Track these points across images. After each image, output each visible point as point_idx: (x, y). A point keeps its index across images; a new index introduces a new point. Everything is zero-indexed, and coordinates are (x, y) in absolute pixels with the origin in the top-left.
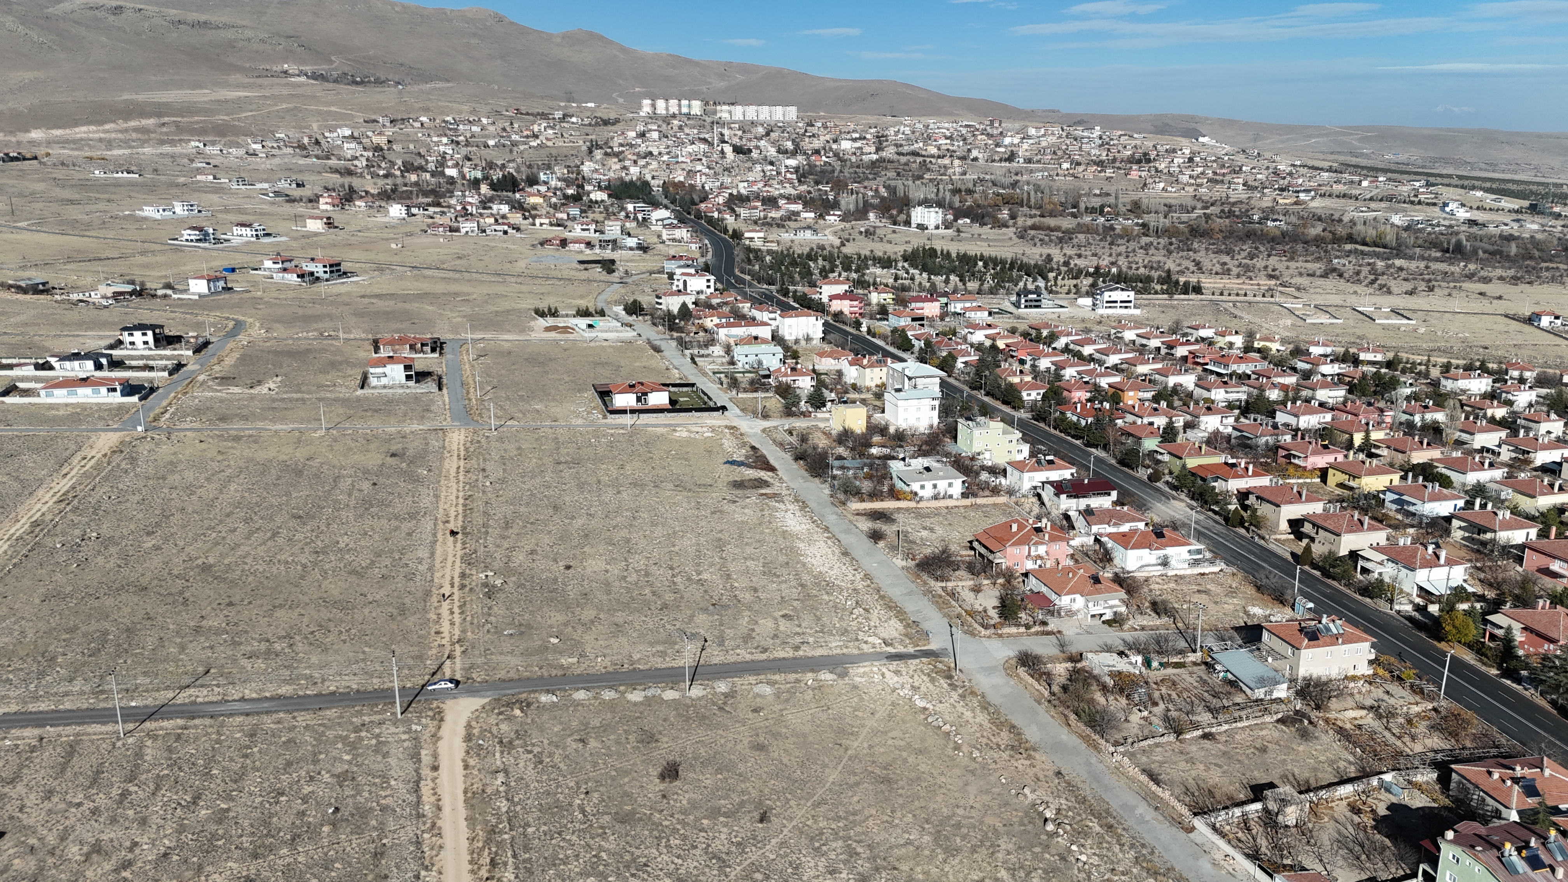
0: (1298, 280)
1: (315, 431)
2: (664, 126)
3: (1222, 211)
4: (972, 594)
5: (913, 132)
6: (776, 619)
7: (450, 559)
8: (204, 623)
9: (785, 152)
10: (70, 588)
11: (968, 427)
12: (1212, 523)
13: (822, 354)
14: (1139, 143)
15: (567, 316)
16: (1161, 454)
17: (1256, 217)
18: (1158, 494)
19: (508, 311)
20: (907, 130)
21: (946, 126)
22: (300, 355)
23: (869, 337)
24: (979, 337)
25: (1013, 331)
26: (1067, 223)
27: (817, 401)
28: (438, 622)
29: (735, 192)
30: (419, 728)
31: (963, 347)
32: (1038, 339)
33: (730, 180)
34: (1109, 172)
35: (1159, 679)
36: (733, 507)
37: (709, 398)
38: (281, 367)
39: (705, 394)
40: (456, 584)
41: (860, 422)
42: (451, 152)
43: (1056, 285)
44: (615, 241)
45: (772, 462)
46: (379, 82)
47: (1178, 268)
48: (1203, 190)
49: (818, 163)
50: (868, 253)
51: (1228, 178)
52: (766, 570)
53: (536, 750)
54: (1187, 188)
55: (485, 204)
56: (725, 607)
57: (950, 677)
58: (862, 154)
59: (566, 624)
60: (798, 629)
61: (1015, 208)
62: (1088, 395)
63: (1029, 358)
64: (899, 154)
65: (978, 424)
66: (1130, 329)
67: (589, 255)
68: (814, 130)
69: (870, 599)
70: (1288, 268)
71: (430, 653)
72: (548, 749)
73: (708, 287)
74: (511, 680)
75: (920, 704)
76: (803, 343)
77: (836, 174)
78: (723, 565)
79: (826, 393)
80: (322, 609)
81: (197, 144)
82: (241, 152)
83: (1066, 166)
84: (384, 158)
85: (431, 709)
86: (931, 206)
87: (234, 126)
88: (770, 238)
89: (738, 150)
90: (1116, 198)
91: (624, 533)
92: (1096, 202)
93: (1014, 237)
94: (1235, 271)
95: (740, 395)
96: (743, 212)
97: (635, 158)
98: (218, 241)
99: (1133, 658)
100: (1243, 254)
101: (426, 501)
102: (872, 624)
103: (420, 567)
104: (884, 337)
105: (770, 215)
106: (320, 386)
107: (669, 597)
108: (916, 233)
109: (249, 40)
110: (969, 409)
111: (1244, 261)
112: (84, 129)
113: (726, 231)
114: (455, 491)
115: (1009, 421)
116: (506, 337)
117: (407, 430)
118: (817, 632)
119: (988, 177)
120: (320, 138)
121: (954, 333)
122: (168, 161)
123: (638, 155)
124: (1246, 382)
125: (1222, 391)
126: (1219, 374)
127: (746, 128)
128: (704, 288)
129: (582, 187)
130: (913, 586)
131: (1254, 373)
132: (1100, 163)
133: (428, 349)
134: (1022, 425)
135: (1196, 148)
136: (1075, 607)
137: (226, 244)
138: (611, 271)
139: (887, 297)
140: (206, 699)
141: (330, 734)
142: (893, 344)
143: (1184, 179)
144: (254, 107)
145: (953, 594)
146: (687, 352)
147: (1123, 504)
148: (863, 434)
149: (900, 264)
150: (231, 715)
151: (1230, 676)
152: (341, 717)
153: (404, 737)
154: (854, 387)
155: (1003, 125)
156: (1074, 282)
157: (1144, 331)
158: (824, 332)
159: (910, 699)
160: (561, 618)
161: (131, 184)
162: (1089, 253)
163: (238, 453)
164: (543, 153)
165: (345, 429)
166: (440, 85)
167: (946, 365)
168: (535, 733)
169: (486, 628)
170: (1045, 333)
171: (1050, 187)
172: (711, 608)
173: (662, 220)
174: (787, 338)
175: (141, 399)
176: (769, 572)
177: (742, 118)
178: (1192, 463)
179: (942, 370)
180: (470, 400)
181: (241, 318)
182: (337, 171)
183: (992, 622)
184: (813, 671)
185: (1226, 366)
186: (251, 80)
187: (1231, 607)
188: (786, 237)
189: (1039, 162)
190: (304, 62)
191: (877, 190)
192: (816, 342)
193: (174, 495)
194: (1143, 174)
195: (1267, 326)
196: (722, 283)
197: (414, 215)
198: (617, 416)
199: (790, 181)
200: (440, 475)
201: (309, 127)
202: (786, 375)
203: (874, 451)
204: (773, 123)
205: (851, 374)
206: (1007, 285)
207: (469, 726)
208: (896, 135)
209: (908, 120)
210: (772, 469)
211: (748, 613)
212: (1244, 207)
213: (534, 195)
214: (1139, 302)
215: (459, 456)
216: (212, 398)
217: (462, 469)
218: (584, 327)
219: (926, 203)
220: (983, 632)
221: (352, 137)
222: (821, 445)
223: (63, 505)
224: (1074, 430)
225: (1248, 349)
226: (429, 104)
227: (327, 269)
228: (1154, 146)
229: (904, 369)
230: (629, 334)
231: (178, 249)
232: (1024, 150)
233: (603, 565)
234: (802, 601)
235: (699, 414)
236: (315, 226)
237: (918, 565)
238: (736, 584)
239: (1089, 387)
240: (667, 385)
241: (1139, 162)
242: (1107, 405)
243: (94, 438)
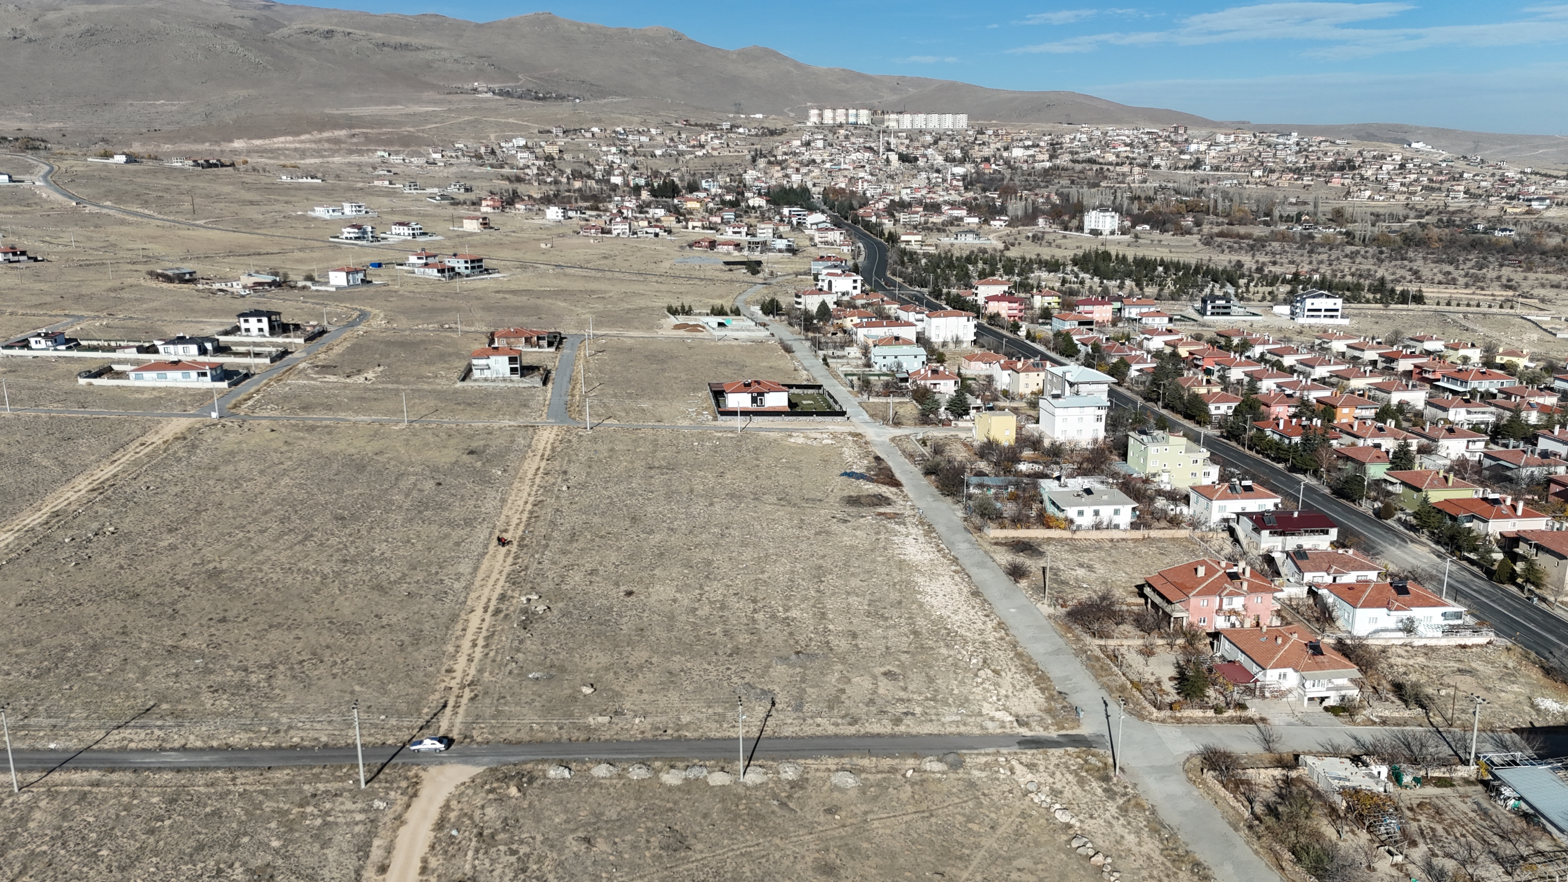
0: (1542, 292)
1: (397, 423)
2: (830, 135)
3: (1440, 220)
4: (1141, 659)
5: (1090, 140)
6: (875, 677)
7: (494, 576)
8: (184, 643)
9: (953, 160)
10: (55, 591)
11: (1142, 442)
12: (1469, 576)
13: (971, 358)
14: (1341, 149)
15: (700, 314)
16: (1392, 484)
17: (1480, 227)
18: (1390, 536)
19: (641, 309)
20: (1084, 138)
21: (1126, 133)
22: (409, 346)
23: (1028, 342)
24: (1157, 343)
25: (1198, 338)
26: (1259, 231)
27: (959, 408)
28: (454, 657)
29: (897, 199)
30: (382, 805)
31: (1138, 353)
32: (1228, 347)
33: (892, 187)
34: (1307, 180)
35: (1415, 802)
36: (843, 527)
37: (836, 402)
38: (388, 356)
39: (832, 397)
40: (491, 608)
41: (1007, 433)
42: (618, 161)
43: (1248, 291)
44: (764, 243)
45: (898, 476)
46: (561, 98)
47: (1393, 277)
48: (1416, 199)
49: (987, 171)
50: (1034, 257)
51: (1446, 185)
52: (872, 609)
53: (524, 850)
54: (1397, 197)
55: (642, 208)
56: (812, 656)
57: (1106, 779)
58: (1035, 161)
59: (607, 669)
60: (902, 694)
61: (1200, 215)
62: (1292, 410)
63: (1217, 368)
64: (1073, 161)
65: (1154, 439)
66: (1339, 338)
67: (736, 256)
68: (985, 138)
69: (1003, 657)
70: (1525, 279)
71: (431, 697)
72: (541, 849)
73: (855, 288)
74: (519, 743)
75: (1063, 817)
76: (951, 346)
77: (1005, 182)
78: (819, 601)
79: (970, 399)
80: (325, 632)
81: (383, 153)
82: (422, 161)
83: (1257, 173)
84: (555, 167)
85: (407, 778)
86: (1107, 211)
87: (418, 137)
88: (928, 242)
89: (903, 158)
90: (1316, 206)
91: (707, 553)
92: (1293, 211)
93: (1199, 244)
94: (1462, 281)
95: (872, 400)
96: (902, 217)
97: (798, 166)
98: (376, 239)
99: (1375, 769)
100: (1469, 264)
101: (489, 506)
102: (1003, 692)
103: (456, 585)
104: (1045, 343)
105: (931, 220)
106: (420, 377)
107: (743, 639)
108: (1088, 238)
109: (445, 60)
110: (1144, 422)
111: (1472, 271)
112: (282, 139)
113: (882, 234)
114: (525, 495)
115: (1194, 438)
116: (631, 334)
117: (496, 425)
118: (927, 699)
119: (1170, 185)
120: (496, 147)
121: (1128, 339)
122: (354, 169)
123: (801, 163)
124: (1493, 401)
125: (1463, 411)
126: (1455, 392)
127: (914, 137)
128: (850, 289)
129: (743, 194)
130: (1061, 642)
131: (1500, 391)
132: (1297, 171)
133: (544, 343)
134: (1209, 443)
135: (1408, 155)
136: (1285, 685)
137: (383, 242)
138: (755, 272)
139: (1053, 301)
140: (141, 745)
141: (269, 806)
142: (1054, 349)
143: (1395, 186)
144: (439, 119)
145: (1114, 657)
146: (821, 353)
147: (1344, 546)
148: (1010, 447)
149: (1069, 268)
150: (160, 769)
151: (1524, 806)
152: (291, 782)
153: (359, 817)
154: (1006, 394)
155: (1189, 132)
156: (1270, 289)
157: (1356, 341)
158: (975, 334)
159: (1048, 809)
160: (604, 659)
161: (312, 188)
162: (1285, 261)
163: (305, 444)
164: (708, 162)
165: (430, 422)
166: (617, 99)
167: (1118, 371)
168: (528, 823)
169: (509, 667)
170: (1236, 341)
171: (1240, 194)
172: (793, 657)
173: (817, 224)
174: (933, 340)
175: (230, 385)
176: (875, 613)
177: (909, 127)
178: (1436, 496)
179: (1112, 376)
180: (573, 396)
181: (368, 309)
182: (508, 179)
183: (1168, 700)
184: (915, 756)
185: (1464, 382)
186: (442, 97)
187: (1511, 697)
188: (946, 241)
189: (1227, 169)
190: (492, 80)
191: (1048, 197)
192: (967, 345)
193: (218, 488)
194: (1346, 182)
195: (1508, 340)
196: (870, 284)
197: (570, 218)
198: (728, 418)
199: (956, 188)
200: (514, 477)
201: (487, 137)
202: (925, 378)
203: (1023, 467)
204: (942, 132)
205: (1003, 379)
206: (1191, 291)
207: (447, 807)
208: (1071, 142)
209: (1085, 128)
210: (897, 484)
211: (839, 667)
212: (1465, 217)
213: (691, 200)
214: (1347, 311)
215: (543, 455)
216: (304, 386)
217: (541, 470)
218: (715, 325)
219: (1103, 208)
220: (1156, 713)
221: (526, 147)
222: (959, 458)
223: (95, 494)
224: (1278, 452)
225: (1489, 363)
226: (602, 116)
227: (469, 265)
228: (1360, 153)
229: (1064, 373)
230: (762, 333)
231: (336, 246)
232: (1212, 157)
233: (671, 592)
234: (913, 655)
235: (821, 418)
236: (471, 226)
237: (1069, 614)
238: (831, 627)
239: (1292, 401)
240: (790, 386)
241: (1342, 169)
242: (1317, 422)
243: (164, 423)
